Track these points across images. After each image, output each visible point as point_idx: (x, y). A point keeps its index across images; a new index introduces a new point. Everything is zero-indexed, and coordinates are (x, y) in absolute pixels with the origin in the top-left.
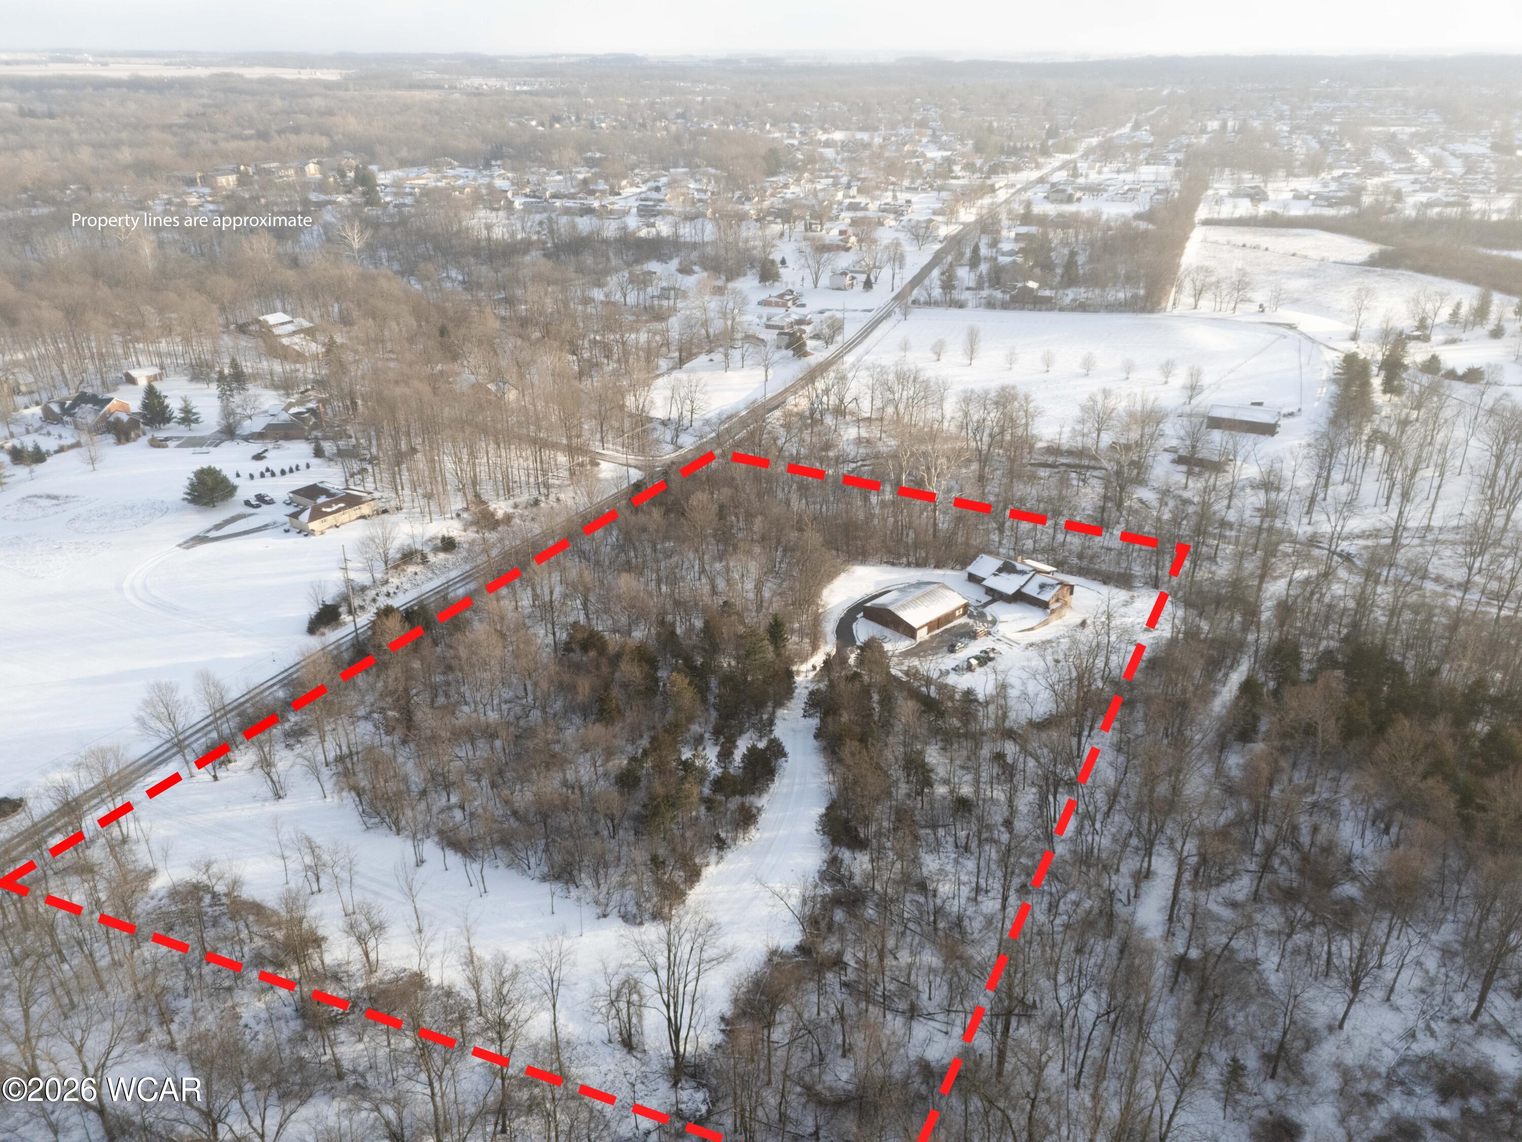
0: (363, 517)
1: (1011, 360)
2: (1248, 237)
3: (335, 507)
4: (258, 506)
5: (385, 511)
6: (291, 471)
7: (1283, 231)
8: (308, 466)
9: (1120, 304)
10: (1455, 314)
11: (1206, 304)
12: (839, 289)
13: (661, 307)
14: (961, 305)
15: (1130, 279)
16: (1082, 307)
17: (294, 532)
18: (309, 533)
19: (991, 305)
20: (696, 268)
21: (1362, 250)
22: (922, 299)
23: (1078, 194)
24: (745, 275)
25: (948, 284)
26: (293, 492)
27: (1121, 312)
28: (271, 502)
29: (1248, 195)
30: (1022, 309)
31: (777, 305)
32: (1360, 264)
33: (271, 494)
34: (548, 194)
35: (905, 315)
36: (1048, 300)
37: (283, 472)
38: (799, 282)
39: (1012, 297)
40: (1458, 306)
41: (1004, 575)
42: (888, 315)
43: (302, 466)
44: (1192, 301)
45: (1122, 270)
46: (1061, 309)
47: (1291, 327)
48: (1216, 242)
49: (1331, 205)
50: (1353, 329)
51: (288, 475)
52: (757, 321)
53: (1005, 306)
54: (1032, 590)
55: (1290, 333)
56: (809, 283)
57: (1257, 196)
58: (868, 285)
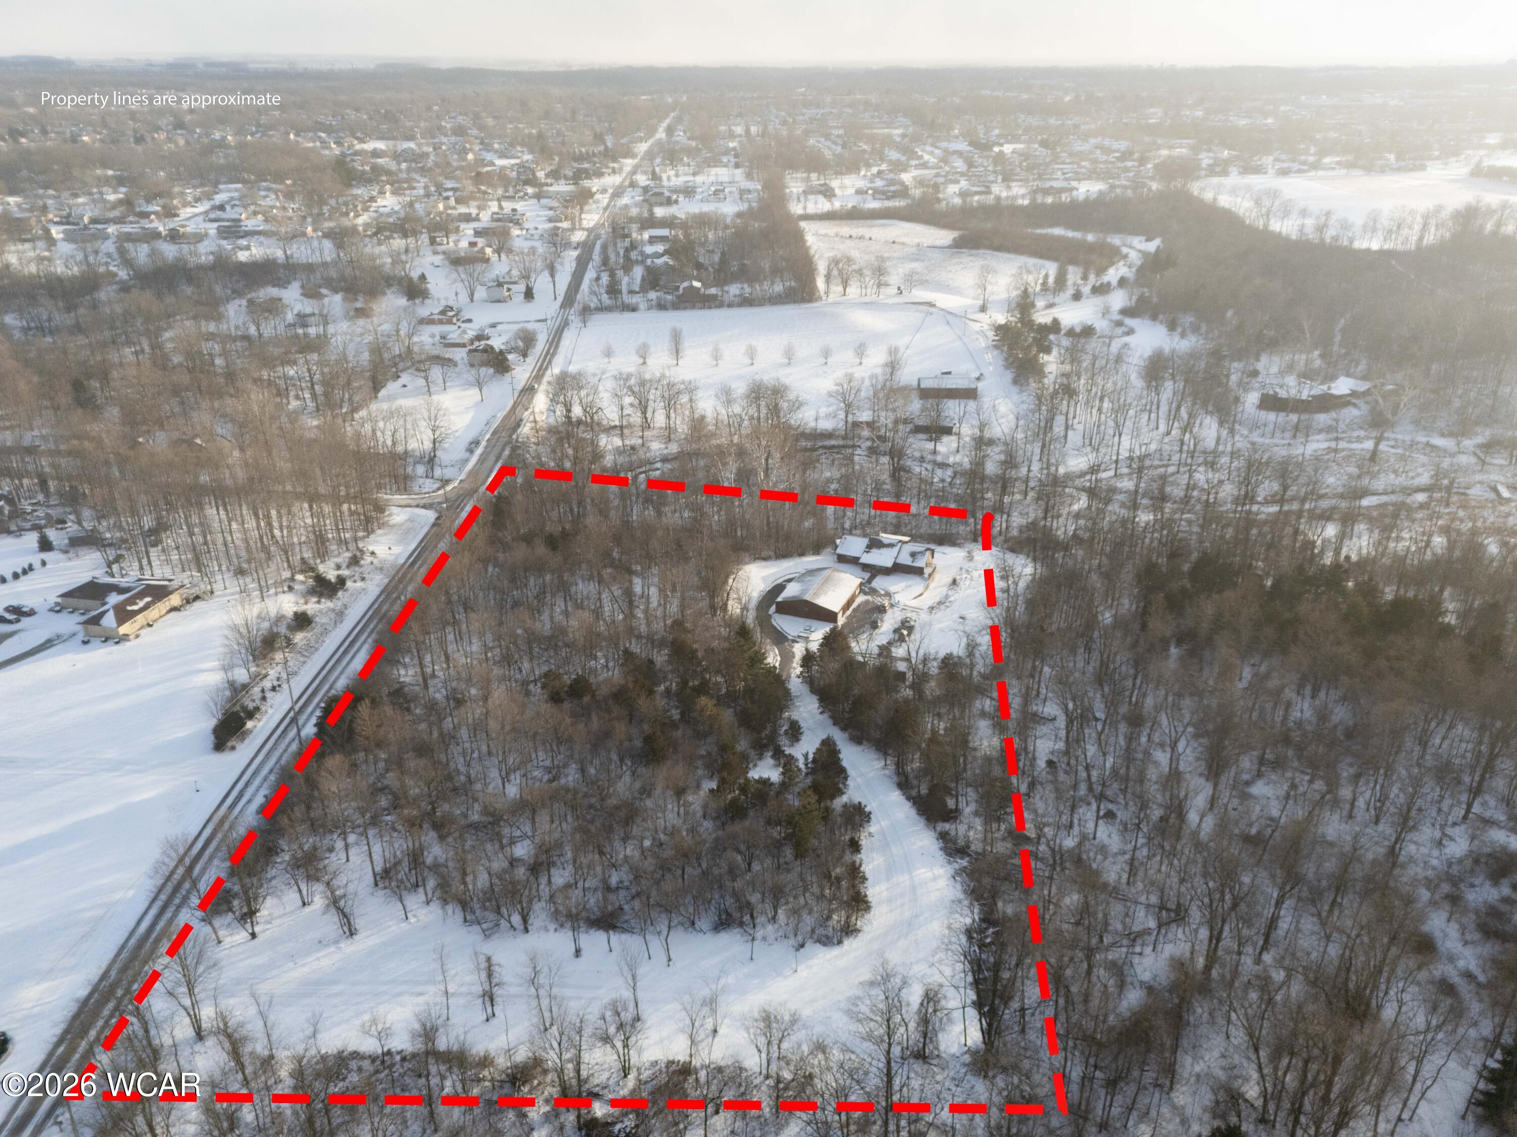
0: (174, 609)
1: (717, 356)
2: (846, 229)
3: (141, 604)
4: (18, 621)
5: (197, 598)
6: (25, 572)
7: (869, 222)
8: (44, 563)
9: (780, 296)
10: (1044, 284)
11: (853, 290)
12: (499, 301)
13: (306, 335)
14: (634, 309)
15: (776, 272)
16: (746, 302)
17: (96, 642)
18: (125, 638)
19: (661, 306)
20: (324, 291)
21: (945, 237)
22: (592, 305)
23: (674, 197)
24: (384, 294)
25: (613, 290)
26: (63, 596)
27: (783, 303)
28: (31, 613)
29: (820, 192)
30: (693, 307)
31: (441, 322)
32: (949, 247)
33: (28, 603)
34: (86, 220)
35: (585, 322)
36: (714, 297)
37: (16, 576)
38: (452, 296)
39: (678, 297)
40: (1046, 276)
41: (874, 550)
42: (565, 324)
43: (37, 564)
44: (840, 289)
45: (766, 265)
46: (730, 306)
47: (931, 305)
48: (826, 235)
49: (888, 198)
50: (981, 302)
51: (22, 578)
52: (430, 340)
53: (676, 306)
54: (905, 559)
55: (932, 310)
56: (464, 297)
57: (828, 193)
58: (529, 294)
